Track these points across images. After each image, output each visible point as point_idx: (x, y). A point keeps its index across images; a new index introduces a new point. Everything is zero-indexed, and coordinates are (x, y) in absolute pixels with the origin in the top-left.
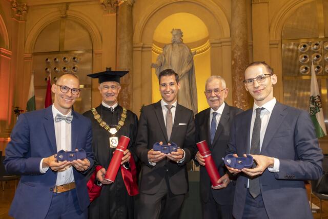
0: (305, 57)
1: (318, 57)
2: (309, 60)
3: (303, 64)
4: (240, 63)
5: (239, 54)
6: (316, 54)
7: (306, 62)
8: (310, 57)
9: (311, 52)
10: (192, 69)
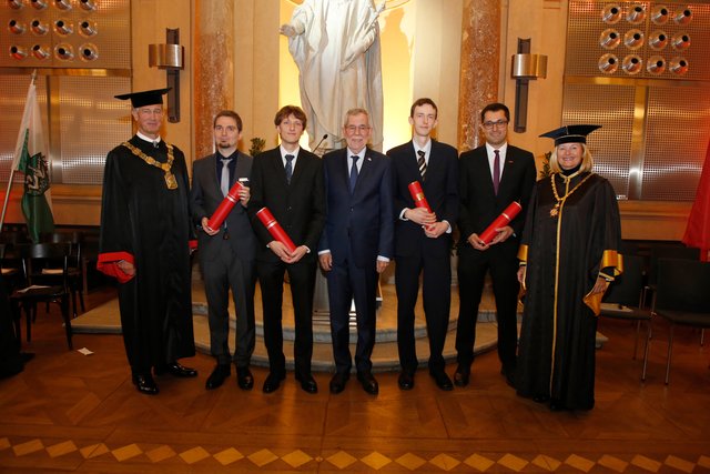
0: (613, 36)
1: (637, 37)
2: (618, 43)
3: (607, 51)
4: (481, 38)
5: (480, 16)
6: (634, 31)
7: (612, 48)
8: (622, 37)
9: (623, 27)
10: (375, 43)
